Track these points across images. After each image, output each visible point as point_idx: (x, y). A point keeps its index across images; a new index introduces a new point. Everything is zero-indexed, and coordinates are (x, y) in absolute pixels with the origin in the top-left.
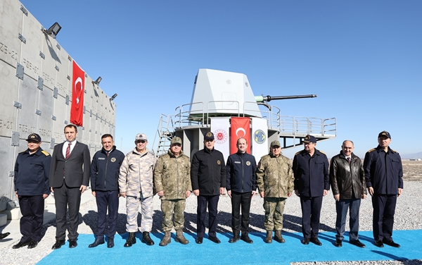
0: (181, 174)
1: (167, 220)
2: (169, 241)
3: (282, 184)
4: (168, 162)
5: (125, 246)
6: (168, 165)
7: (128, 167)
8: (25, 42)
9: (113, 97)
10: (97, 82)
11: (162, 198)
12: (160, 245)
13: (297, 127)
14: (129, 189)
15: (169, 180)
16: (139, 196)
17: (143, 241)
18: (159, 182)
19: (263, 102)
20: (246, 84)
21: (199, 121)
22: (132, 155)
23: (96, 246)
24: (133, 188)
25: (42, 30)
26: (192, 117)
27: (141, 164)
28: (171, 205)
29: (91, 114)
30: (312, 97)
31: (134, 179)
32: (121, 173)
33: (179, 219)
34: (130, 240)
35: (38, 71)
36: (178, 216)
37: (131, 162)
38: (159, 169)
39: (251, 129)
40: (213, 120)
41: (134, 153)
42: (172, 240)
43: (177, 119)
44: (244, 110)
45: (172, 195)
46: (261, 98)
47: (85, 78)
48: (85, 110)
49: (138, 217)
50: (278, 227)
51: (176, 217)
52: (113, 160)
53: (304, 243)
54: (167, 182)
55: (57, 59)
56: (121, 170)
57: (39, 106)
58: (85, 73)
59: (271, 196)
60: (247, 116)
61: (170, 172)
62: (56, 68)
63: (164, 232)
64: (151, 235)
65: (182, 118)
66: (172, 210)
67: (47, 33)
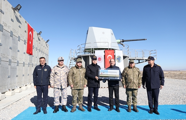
0: (81, 77)
1: (74, 99)
2: (75, 110)
3: (135, 82)
4: (75, 70)
5: (54, 112)
6: (75, 72)
7: (54, 73)
8: (3, 14)
9: (48, 41)
10: (39, 34)
11: (72, 89)
12: (71, 112)
13: (137, 55)
14: (55, 84)
15: (76, 80)
16: (60, 87)
17: (62, 110)
18: (71, 81)
19: (120, 42)
20: (112, 34)
21: (89, 52)
22: (56, 67)
23: (37, 113)
24: (57, 84)
25: (12, 8)
26: (85, 50)
27: (61, 72)
28: (77, 92)
29: (37, 49)
30: (144, 40)
31: (58, 79)
32: (51, 76)
33: (80, 99)
34: (56, 109)
35: (10, 28)
36: (80, 97)
37: (56, 71)
38: (71, 74)
39: (115, 56)
40: (96, 51)
41: (57, 66)
42: (77, 109)
43: (79, 51)
44: (111, 46)
45: (77, 87)
46: (119, 41)
47: (34, 32)
48: (34, 47)
49: (60, 98)
50: (135, 104)
51: (79, 98)
52: (46, 70)
53: (150, 113)
54: (75, 80)
55: (20, 22)
56: (51, 75)
57: (11, 45)
58: (34, 29)
59: (129, 88)
60: (112, 49)
61: (76, 75)
62: (19, 26)
63: (73, 106)
64: (66, 107)
65: (81, 51)
66: (77, 95)
67: (15, 9)
